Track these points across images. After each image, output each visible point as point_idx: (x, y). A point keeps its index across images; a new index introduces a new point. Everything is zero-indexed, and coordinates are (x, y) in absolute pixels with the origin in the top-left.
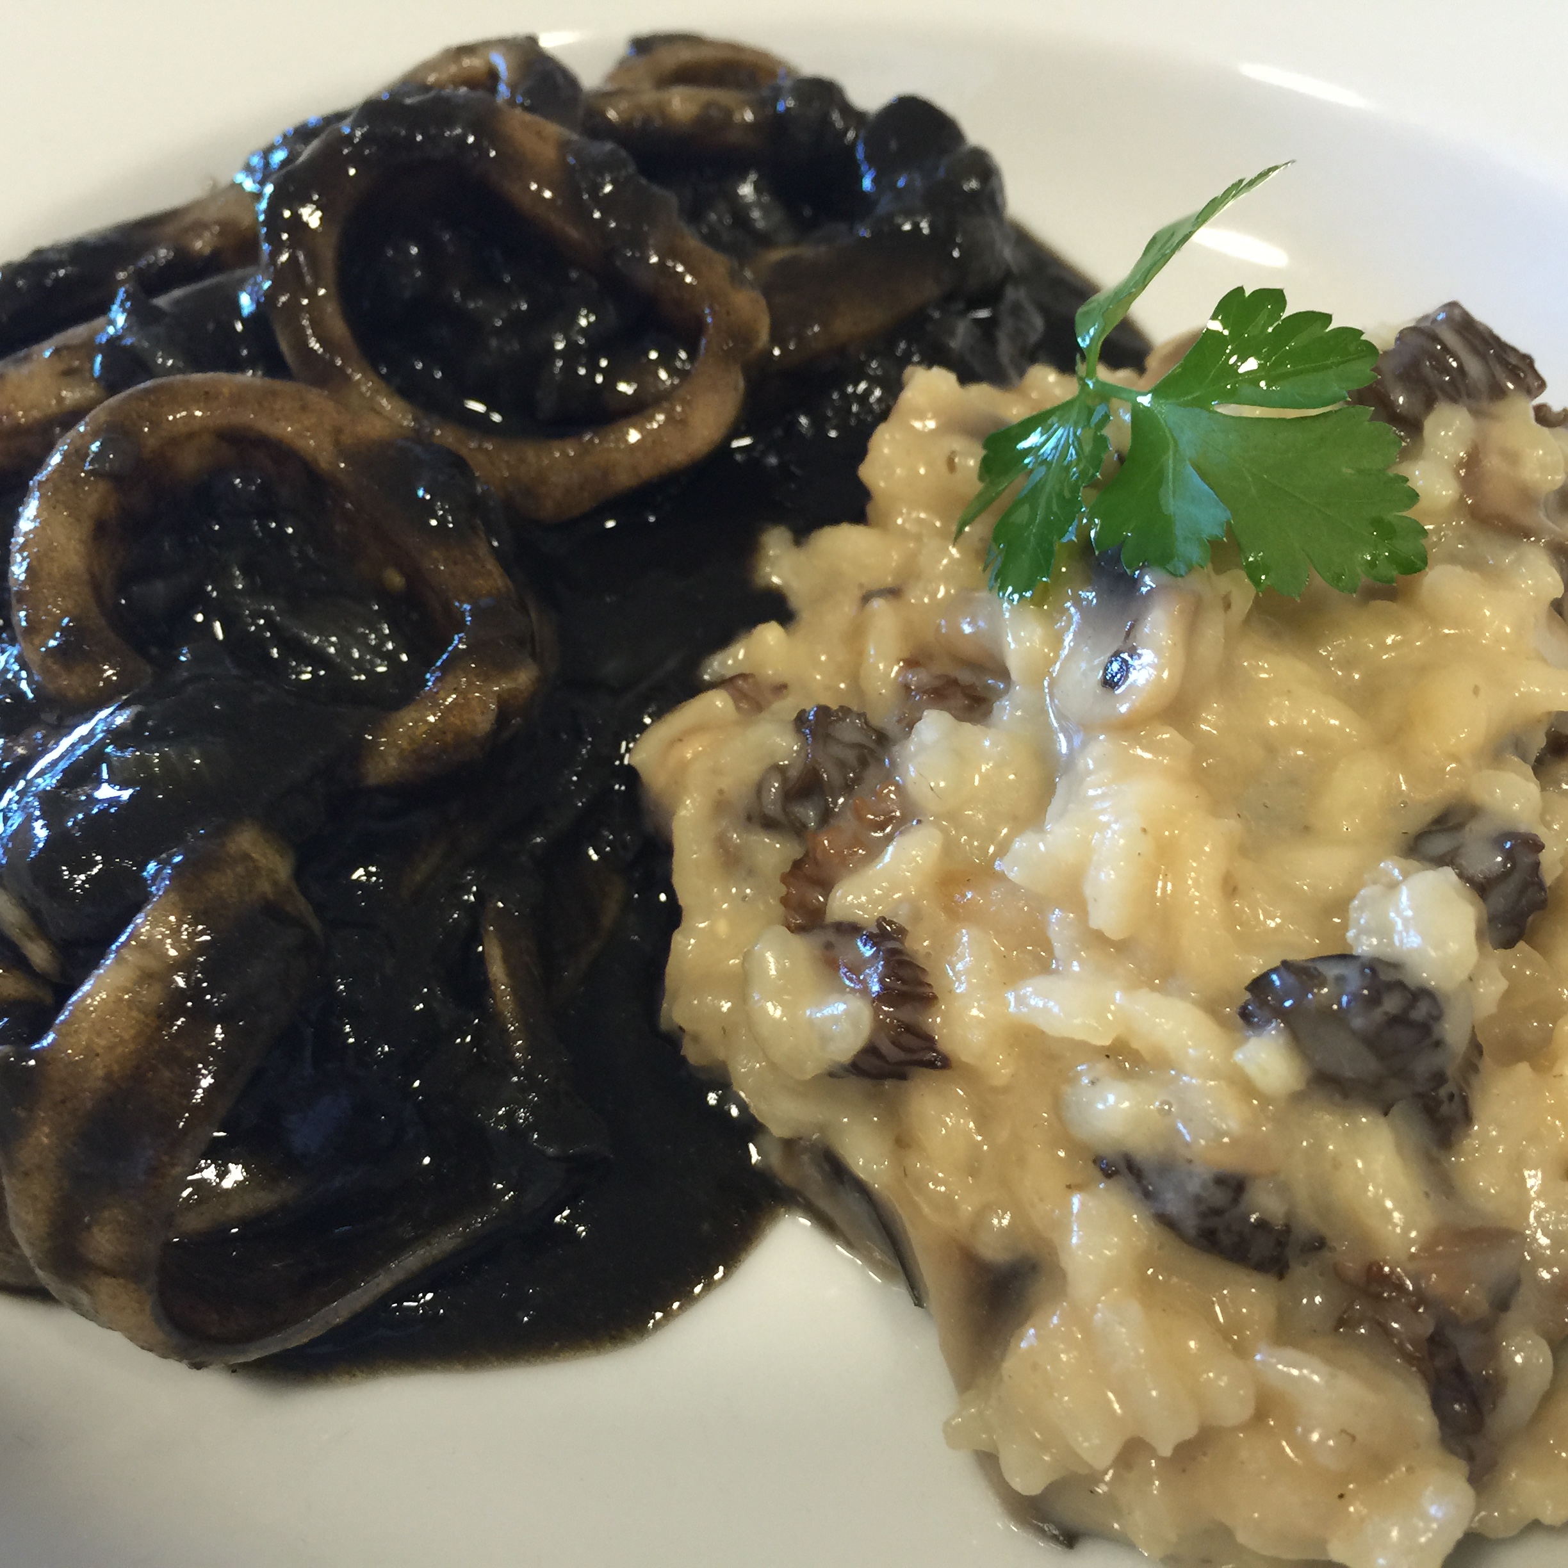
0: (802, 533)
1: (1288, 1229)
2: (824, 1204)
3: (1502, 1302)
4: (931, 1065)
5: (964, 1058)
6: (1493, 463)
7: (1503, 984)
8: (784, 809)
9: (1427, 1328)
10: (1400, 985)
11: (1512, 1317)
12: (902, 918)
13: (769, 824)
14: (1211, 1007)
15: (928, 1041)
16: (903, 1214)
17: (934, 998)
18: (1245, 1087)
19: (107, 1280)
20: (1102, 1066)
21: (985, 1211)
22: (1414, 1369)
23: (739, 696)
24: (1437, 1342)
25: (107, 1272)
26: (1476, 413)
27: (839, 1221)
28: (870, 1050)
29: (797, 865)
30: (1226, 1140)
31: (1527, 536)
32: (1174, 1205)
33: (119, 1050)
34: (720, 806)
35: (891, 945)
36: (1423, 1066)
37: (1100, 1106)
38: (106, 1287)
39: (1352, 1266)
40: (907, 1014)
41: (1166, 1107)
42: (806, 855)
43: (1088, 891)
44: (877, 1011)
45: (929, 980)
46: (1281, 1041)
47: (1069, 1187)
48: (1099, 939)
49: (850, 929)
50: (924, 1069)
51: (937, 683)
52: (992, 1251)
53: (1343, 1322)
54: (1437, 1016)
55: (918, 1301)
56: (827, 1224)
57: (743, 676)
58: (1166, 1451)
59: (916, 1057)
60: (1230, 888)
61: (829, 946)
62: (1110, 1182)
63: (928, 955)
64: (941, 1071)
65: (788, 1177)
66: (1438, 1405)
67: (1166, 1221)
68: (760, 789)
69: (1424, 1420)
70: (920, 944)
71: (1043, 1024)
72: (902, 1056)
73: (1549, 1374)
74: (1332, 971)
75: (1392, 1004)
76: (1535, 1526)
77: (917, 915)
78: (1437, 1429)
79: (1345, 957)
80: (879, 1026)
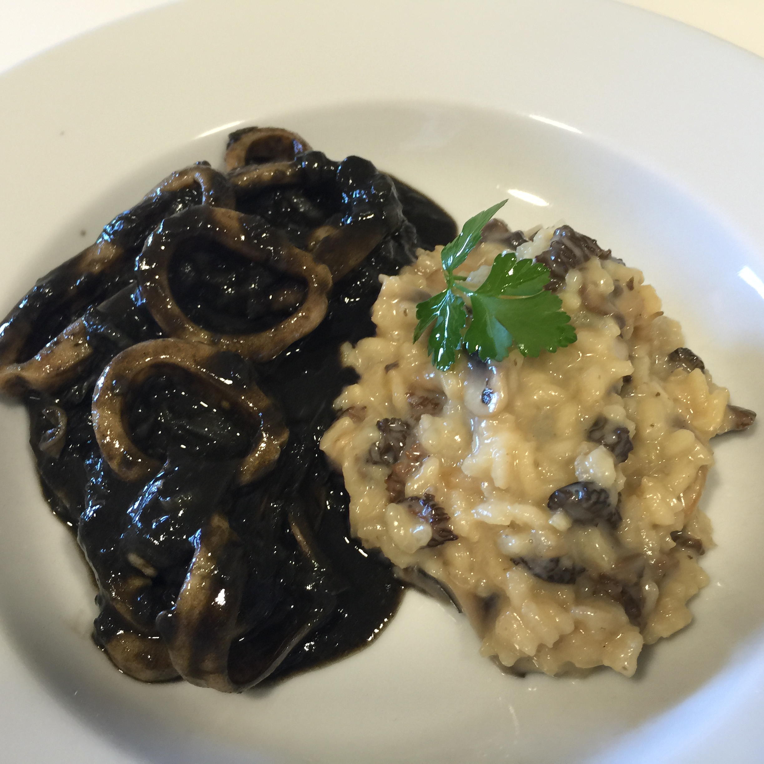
0: (354, 343)
1: (574, 569)
2: (421, 585)
3: (640, 576)
4: (452, 540)
5: (463, 535)
6: (590, 288)
7: (625, 479)
8: (381, 458)
9: (620, 589)
10: (595, 491)
11: (644, 578)
12: (432, 492)
13: (375, 463)
14: (537, 504)
15: (450, 532)
16: (451, 586)
17: (450, 518)
18: (554, 530)
19: (211, 676)
20: (507, 530)
21: (478, 581)
22: (618, 602)
23: (352, 416)
24: (624, 592)
25: (211, 673)
26: (581, 270)
27: (427, 590)
28: (433, 539)
29: (390, 477)
30: (551, 548)
31: (606, 314)
32: (538, 570)
33: (202, 604)
34: (357, 459)
35: (431, 503)
36: (605, 512)
37: (510, 544)
38: (211, 678)
39: (594, 575)
40: (441, 525)
41: (531, 541)
42: (392, 473)
43: (493, 475)
44: (432, 527)
45: (446, 512)
46: (562, 513)
47: (504, 569)
48: (498, 489)
49: (416, 499)
50: (450, 541)
51: (421, 400)
52: (483, 594)
53: (595, 593)
54: (607, 497)
55: (460, 611)
56: (423, 591)
57: (352, 408)
58: (551, 646)
59: (447, 538)
60: (537, 464)
61: (410, 506)
62: (517, 567)
63: (443, 502)
64: (456, 541)
65: (407, 579)
66: (627, 612)
67: (537, 576)
68: (370, 452)
69: (623, 618)
70: (440, 499)
71: (487, 521)
72: (443, 539)
73: (657, 593)
74: (573, 489)
75: (594, 498)
76: (661, 640)
77: (436, 489)
78: (628, 619)
79: (577, 483)
80: (434, 532)
